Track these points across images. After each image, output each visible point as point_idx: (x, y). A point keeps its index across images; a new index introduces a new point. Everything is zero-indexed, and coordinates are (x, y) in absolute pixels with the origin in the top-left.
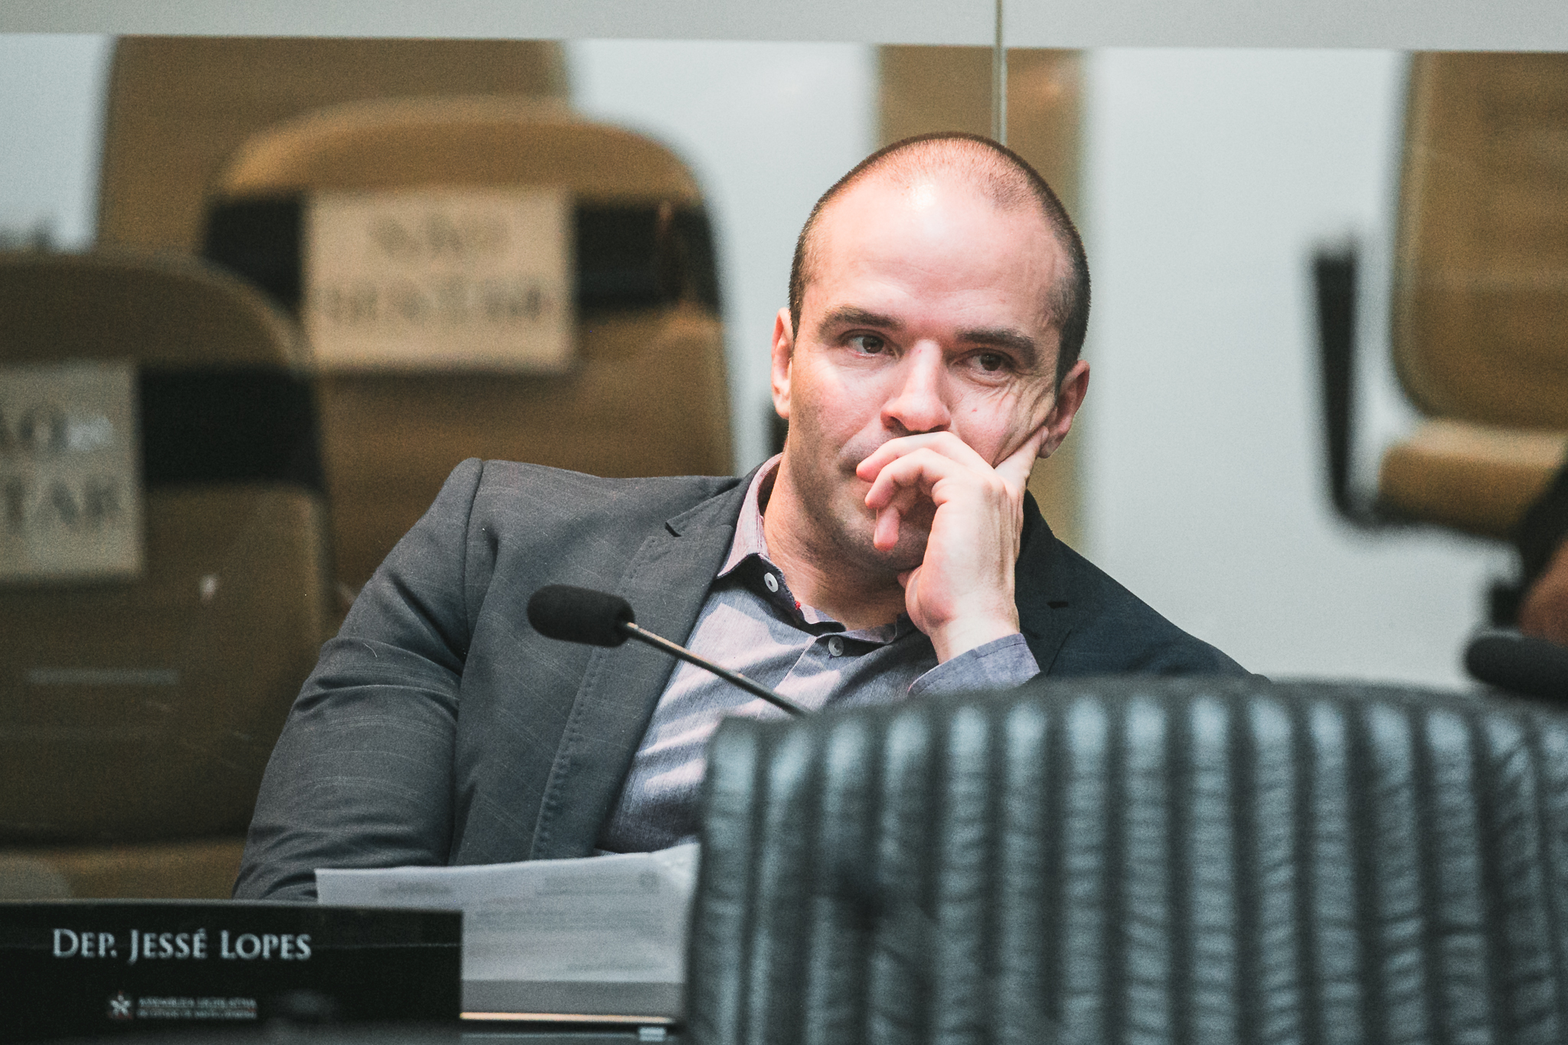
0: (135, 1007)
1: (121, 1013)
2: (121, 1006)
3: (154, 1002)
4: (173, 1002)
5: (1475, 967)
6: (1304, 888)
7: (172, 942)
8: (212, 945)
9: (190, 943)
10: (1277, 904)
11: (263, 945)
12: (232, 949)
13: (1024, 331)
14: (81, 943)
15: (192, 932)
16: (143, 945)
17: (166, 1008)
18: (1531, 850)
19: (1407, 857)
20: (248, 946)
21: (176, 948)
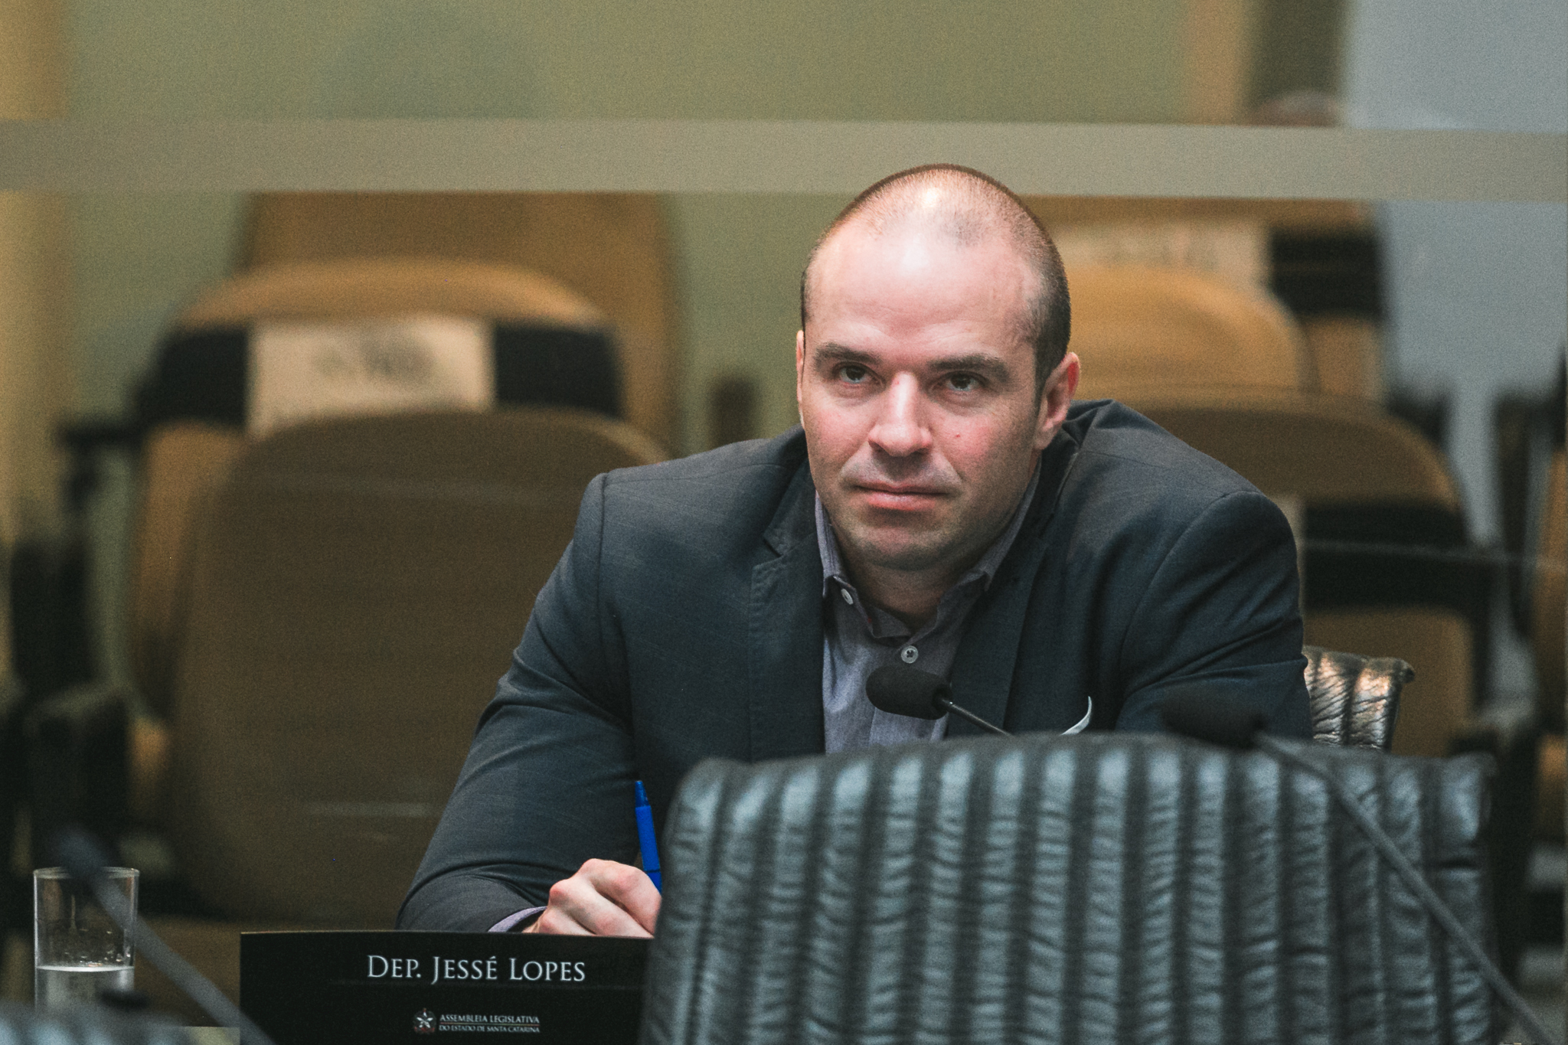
0: (437, 1022)
1: (425, 1026)
2: (425, 1021)
3: (453, 1018)
4: (469, 1018)
5: (1321, 983)
6: (1182, 912)
7: (468, 967)
8: (502, 969)
9: (483, 968)
10: (1160, 925)
11: (546, 970)
12: (519, 973)
13: (992, 352)
14: (392, 967)
15: (486, 958)
16: (444, 969)
17: (464, 1024)
18: (1371, 881)
19: (1271, 884)
20: (533, 971)
21: (472, 972)
